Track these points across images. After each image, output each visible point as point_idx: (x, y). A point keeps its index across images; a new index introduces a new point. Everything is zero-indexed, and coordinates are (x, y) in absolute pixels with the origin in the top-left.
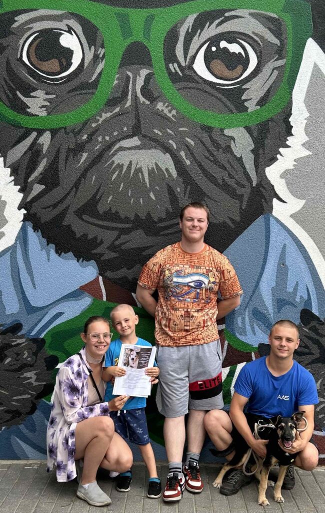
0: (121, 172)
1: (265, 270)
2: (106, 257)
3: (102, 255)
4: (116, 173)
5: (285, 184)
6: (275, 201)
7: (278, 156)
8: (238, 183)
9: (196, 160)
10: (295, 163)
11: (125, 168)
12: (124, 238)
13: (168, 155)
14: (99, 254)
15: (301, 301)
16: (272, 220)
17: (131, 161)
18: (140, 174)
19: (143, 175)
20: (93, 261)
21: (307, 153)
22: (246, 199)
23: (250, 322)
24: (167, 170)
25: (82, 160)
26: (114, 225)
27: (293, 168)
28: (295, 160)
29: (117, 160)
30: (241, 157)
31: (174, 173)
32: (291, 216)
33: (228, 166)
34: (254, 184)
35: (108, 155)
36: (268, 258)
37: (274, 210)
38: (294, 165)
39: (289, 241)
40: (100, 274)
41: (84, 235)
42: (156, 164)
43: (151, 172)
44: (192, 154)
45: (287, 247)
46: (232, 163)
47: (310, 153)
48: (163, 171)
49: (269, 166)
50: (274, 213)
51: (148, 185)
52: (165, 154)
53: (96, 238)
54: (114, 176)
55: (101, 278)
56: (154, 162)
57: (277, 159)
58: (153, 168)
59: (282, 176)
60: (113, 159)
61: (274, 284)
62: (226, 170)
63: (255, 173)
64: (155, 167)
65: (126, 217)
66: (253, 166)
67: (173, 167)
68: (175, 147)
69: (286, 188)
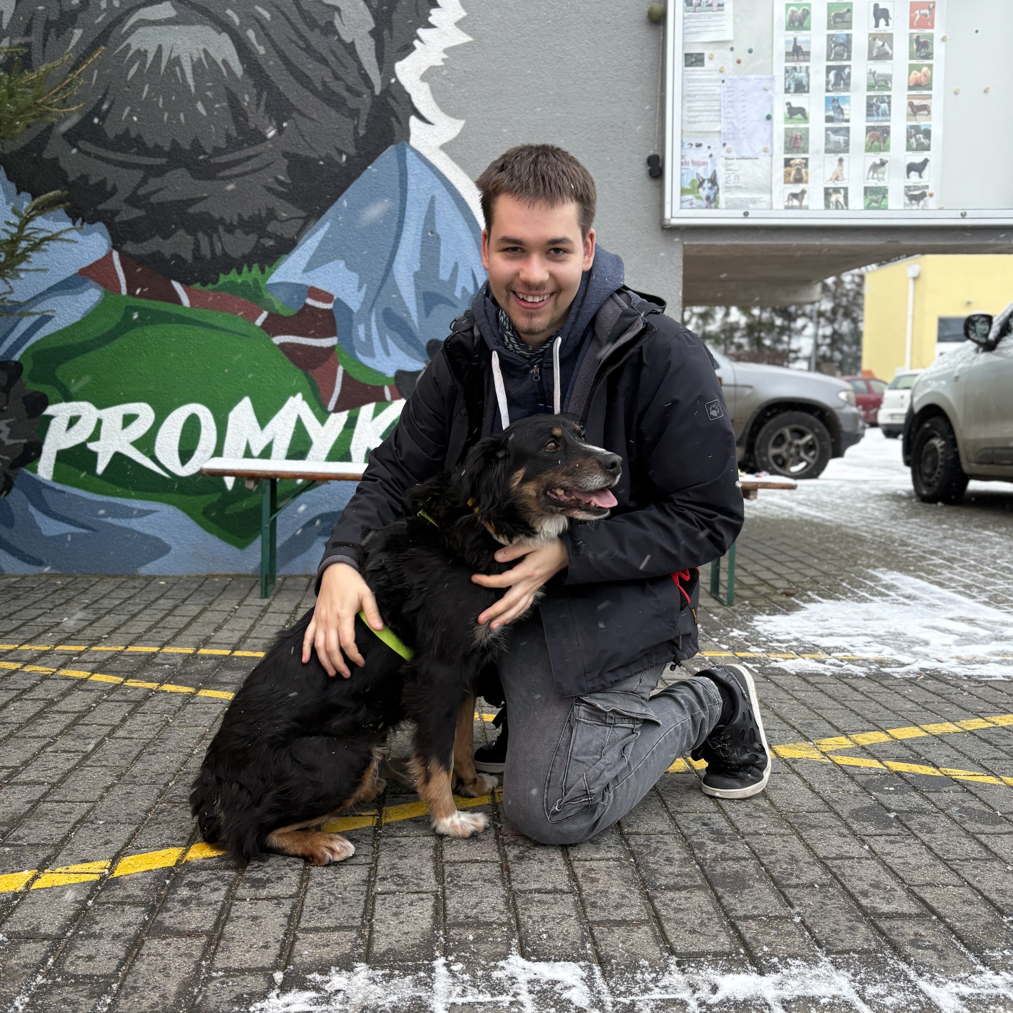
0: (143, 64)
1: (402, 241)
2: (123, 217)
3: (115, 213)
4: (135, 67)
5: (429, 92)
6: (413, 121)
7: (416, 43)
8: (349, 89)
9: (274, 45)
10: (445, 56)
11: (150, 58)
12: (154, 183)
13: (225, 37)
14: (111, 211)
15: (463, 296)
16: (410, 155)
17: (160, 47)
18: (177, 69)
19: (182, 70)
20: (100, 225)
21: (465, 38)
22: (364, 117)
23: (380, 333)
24: (225, 62)
25: (73, 42)
26: (136, 159)
27: (442, 64)
28: (446, 51)
29: (136, 42)
30: (353, 43)
31: (238, 68)
32: (443, 148)
33: (331, 58)
34: (378, 91)
35: (119, 33)
36: (406, 220)
37: (412, 137)
38: (443, 60)
39: (440, 192)
40: (114, 247)
41: (82, 176)
42: (205, 51)
43: (197, 66)
44: (267, 35)
45: (437, 202)
46: (338, 53)
47: (470, 39)
48: (217, 65)
49: (401, 58)
50: (413, 142)
51: (193, 89)
52: (220, 33)
53: (104, 182)
54: (132, 72)
55: (116, 255)
56: (202, 47)
57: (414, 48)
58: (200, 59)
59: (424, 78)
60: (128, 41)
61: (417, 267)
62: (328, 65)
63: (377, 72)
64: (203, 56)
65: (157, 146)
66: (374, 60)
67: (236, 57)
68: (237, 21)
69: (431, 99)
